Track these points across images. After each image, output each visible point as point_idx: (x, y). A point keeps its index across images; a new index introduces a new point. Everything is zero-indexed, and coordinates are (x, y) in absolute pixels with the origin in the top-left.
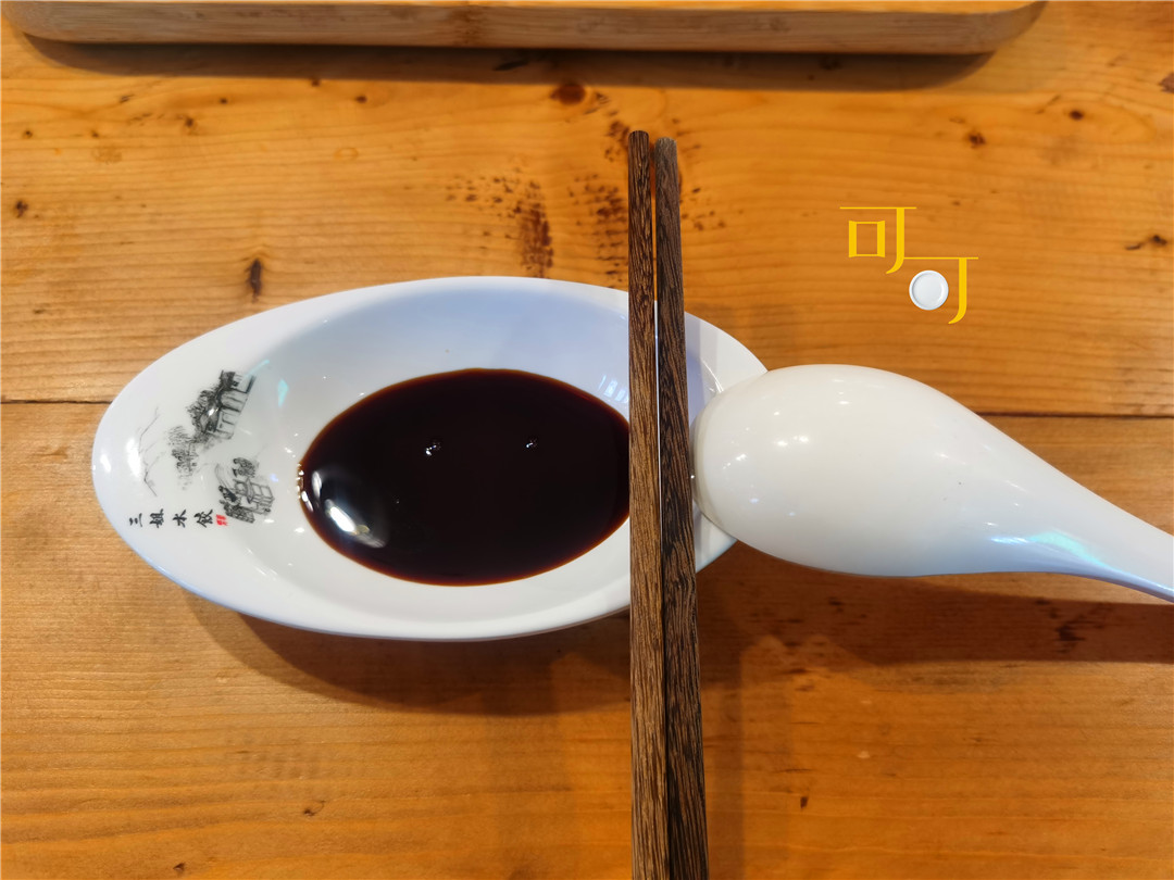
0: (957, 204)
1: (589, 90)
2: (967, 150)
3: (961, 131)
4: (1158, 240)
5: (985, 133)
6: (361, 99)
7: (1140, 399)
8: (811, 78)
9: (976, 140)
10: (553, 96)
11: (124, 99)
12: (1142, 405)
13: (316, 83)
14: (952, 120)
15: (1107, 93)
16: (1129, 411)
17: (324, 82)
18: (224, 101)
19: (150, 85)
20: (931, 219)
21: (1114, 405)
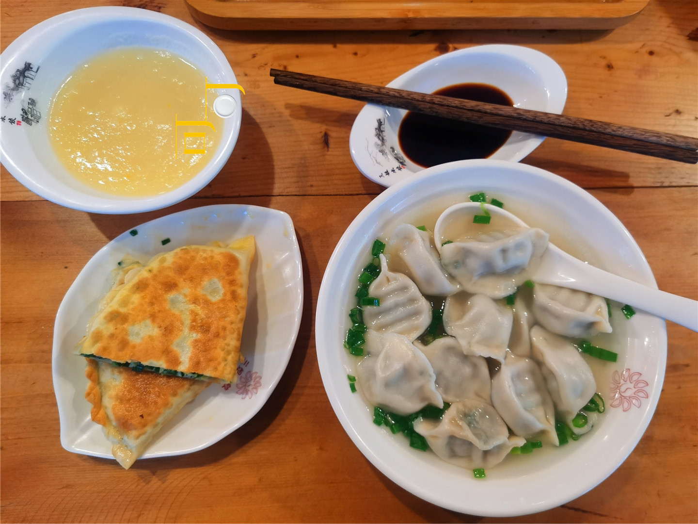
0: (601, 97)
1: (451, 46)
2: (606, 72)
3: (604, 63)
4: (678, 112)
5: (614, 64)
6: (356, 54)
7: (663, 180)
8: (543, 37)
9: (610, 67)
10: (436, 49)
11: (254, 56)
12: (664, 182)
13: (335, 47)
14: (601, 57)
15: (665, 42)
16: (659, 185)
17: (338, 45)
18: (297, 57)
19: (263, 49)
20: (591, 104)
21: (653, 183)
